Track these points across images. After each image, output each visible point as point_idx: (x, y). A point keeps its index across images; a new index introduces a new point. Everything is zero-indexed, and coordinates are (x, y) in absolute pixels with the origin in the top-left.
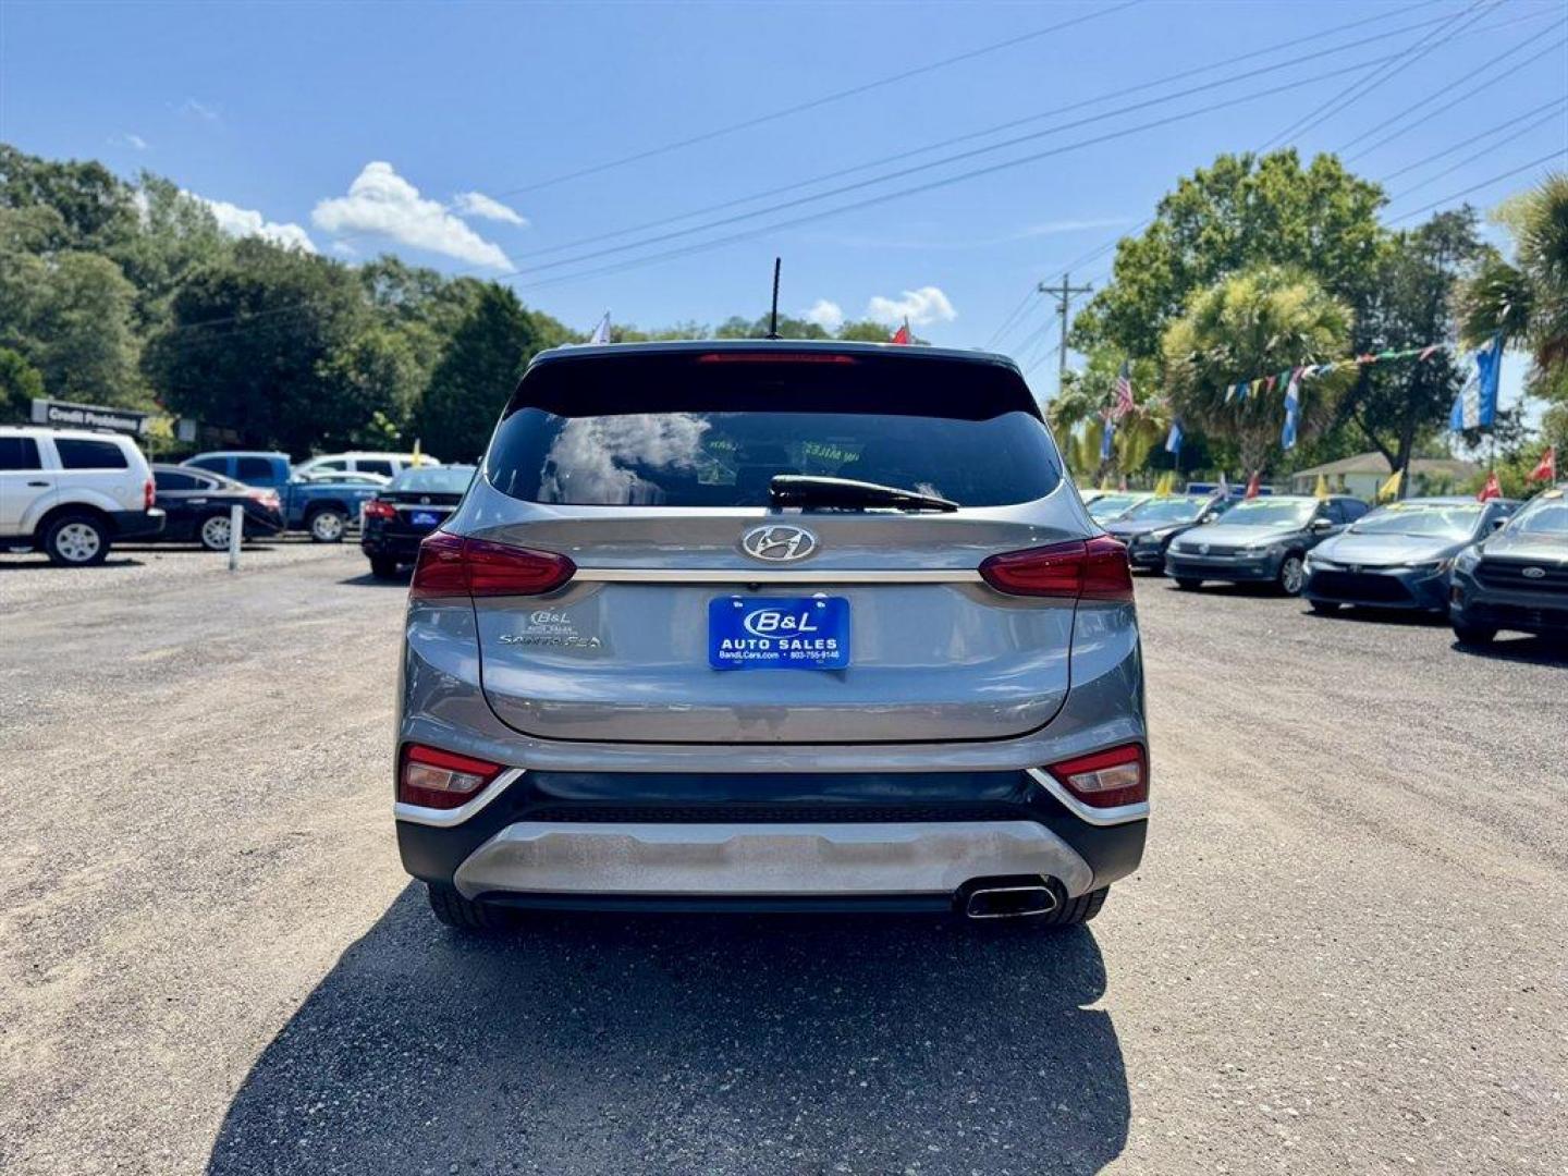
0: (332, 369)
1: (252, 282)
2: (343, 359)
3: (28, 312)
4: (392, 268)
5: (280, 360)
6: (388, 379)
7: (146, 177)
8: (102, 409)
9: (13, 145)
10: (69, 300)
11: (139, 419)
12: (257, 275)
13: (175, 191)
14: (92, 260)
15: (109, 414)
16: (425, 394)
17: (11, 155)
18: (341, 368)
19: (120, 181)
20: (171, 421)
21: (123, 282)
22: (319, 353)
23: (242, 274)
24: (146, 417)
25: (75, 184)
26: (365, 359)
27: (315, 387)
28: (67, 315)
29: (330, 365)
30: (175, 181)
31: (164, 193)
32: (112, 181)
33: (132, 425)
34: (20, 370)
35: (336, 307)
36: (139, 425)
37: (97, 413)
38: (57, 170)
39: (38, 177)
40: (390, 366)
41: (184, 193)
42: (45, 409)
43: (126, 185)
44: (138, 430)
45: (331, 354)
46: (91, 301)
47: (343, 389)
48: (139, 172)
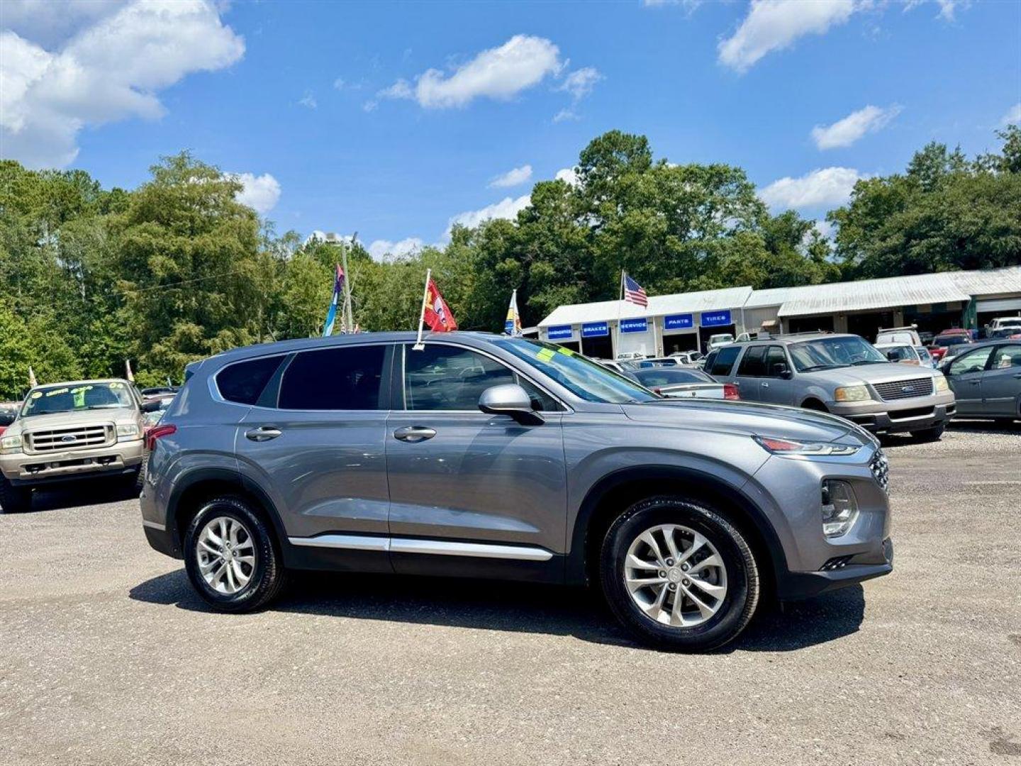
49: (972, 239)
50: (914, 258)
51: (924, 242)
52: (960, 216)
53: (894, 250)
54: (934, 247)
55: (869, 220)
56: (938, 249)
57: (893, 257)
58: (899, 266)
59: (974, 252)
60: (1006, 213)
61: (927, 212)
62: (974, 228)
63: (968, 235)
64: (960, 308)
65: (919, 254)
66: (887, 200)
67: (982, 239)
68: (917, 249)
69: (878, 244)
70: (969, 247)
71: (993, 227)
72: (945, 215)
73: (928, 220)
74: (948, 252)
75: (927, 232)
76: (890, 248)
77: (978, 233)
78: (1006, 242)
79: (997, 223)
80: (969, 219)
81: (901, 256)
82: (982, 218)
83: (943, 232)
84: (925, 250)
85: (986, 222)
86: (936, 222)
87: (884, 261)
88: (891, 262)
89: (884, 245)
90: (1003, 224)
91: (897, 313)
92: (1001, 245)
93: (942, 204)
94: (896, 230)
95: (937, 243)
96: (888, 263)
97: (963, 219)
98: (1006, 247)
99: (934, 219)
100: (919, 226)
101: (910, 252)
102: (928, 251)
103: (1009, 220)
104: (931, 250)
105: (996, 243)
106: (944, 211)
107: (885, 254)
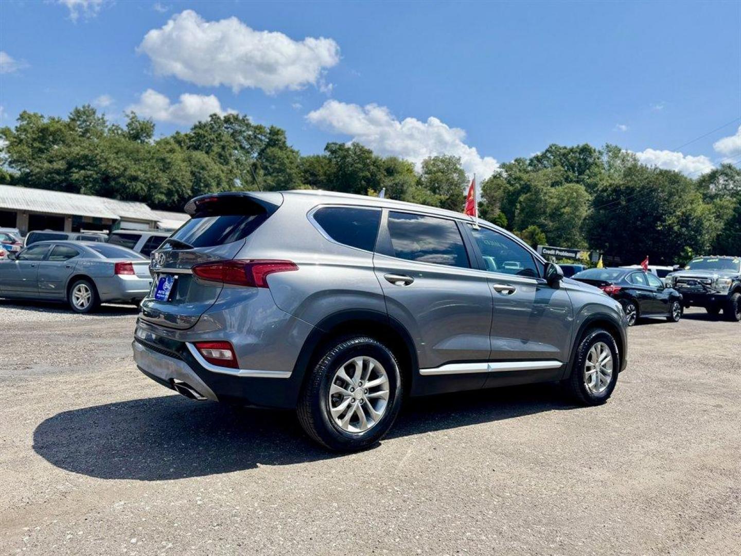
0: (664, 226)
1: (628, 188)
2: (671, 220)
3: (548, 210)
4: (728, 171)
5: (639, 223)
6: (698, 230)
7: (607, 146)
8: (562, 248)
9: (557, 143)
10: (564, 204)
11: (576, 253)
12: (631, 184)
13: (620, 150)
14: (573, 186)
15: (565, 251)
16: (718, 236)
17: (556, 148)
18: (669, 224)
19: (597, 150)
20: (589, 253)
21: (586, 194)
22: (659, 218)
23: (623, 184)
24: (579, 251)
25: (578, 155)
26: (685, 220)
27: (657, 235)
28: (562, 210)
29: (664, 224)
30: (619, 146)
31: (615, 152)
32: (592, 151)
33: (573, 255)
34: (537, 234)
35: (671, 195)
36: (576, 255)
37: (560, 251)
38: (572, 150)
39: (564, 155)
40: (700, 222)
41: (623, 151)
42: (541, 249)
43: (599, 152)
44: (575, 257)
45: (665, 219)
46: (573, 203)
47: (671, 235)
48: (604, 145)
49: (115, 178)
50: (74, 181)
51: (82, 172)
52: (109, 161)
53: (58, 172)
54: (88, 177)
55: (36, 144)
56: (91, 179)
57: (58, 177)
58: (61, 184)
59: (115, 187)
60: (137, 167)
61: (86, 152)
62: (117, 172)
63: (113, 175)
64: (111, 223)
65: (77, 180)
66: (53, 134)
67: (122, 180)
68: (76, 175)
69: (46, 165)
70: (113, 183)
71: (129, 175)
72: (98, 157)
73: (85, 157)
74: (98, 182)
75: (84, 165)
76: (56, 170)
77: (119, 176)
78: (136, 186)
79: (131, 172)
80: (115, 165)
81: (63, 177)
82: (123, 166)
83: (95, 169)
84: (82, 177)
85: (125, 170)
86: (91, 161)
87: (50, 178)
88: (55, 181)
89: (51, 167)
90: (135, 174)
91: (67, 219)
92: (133, 187)
93: (96, 149)
94: (61, 158)
95: (91, 175)
96: (53, 180)
97: (110, 164)
98: (135, 189)
99: (90, 158)
100: (79, 160)
101: (71, 176)
102: (84, 179)
103: (139, 173)
104: (87, 179)
105: (130, 185)
106: (97, 154)
107: (51, 173)
